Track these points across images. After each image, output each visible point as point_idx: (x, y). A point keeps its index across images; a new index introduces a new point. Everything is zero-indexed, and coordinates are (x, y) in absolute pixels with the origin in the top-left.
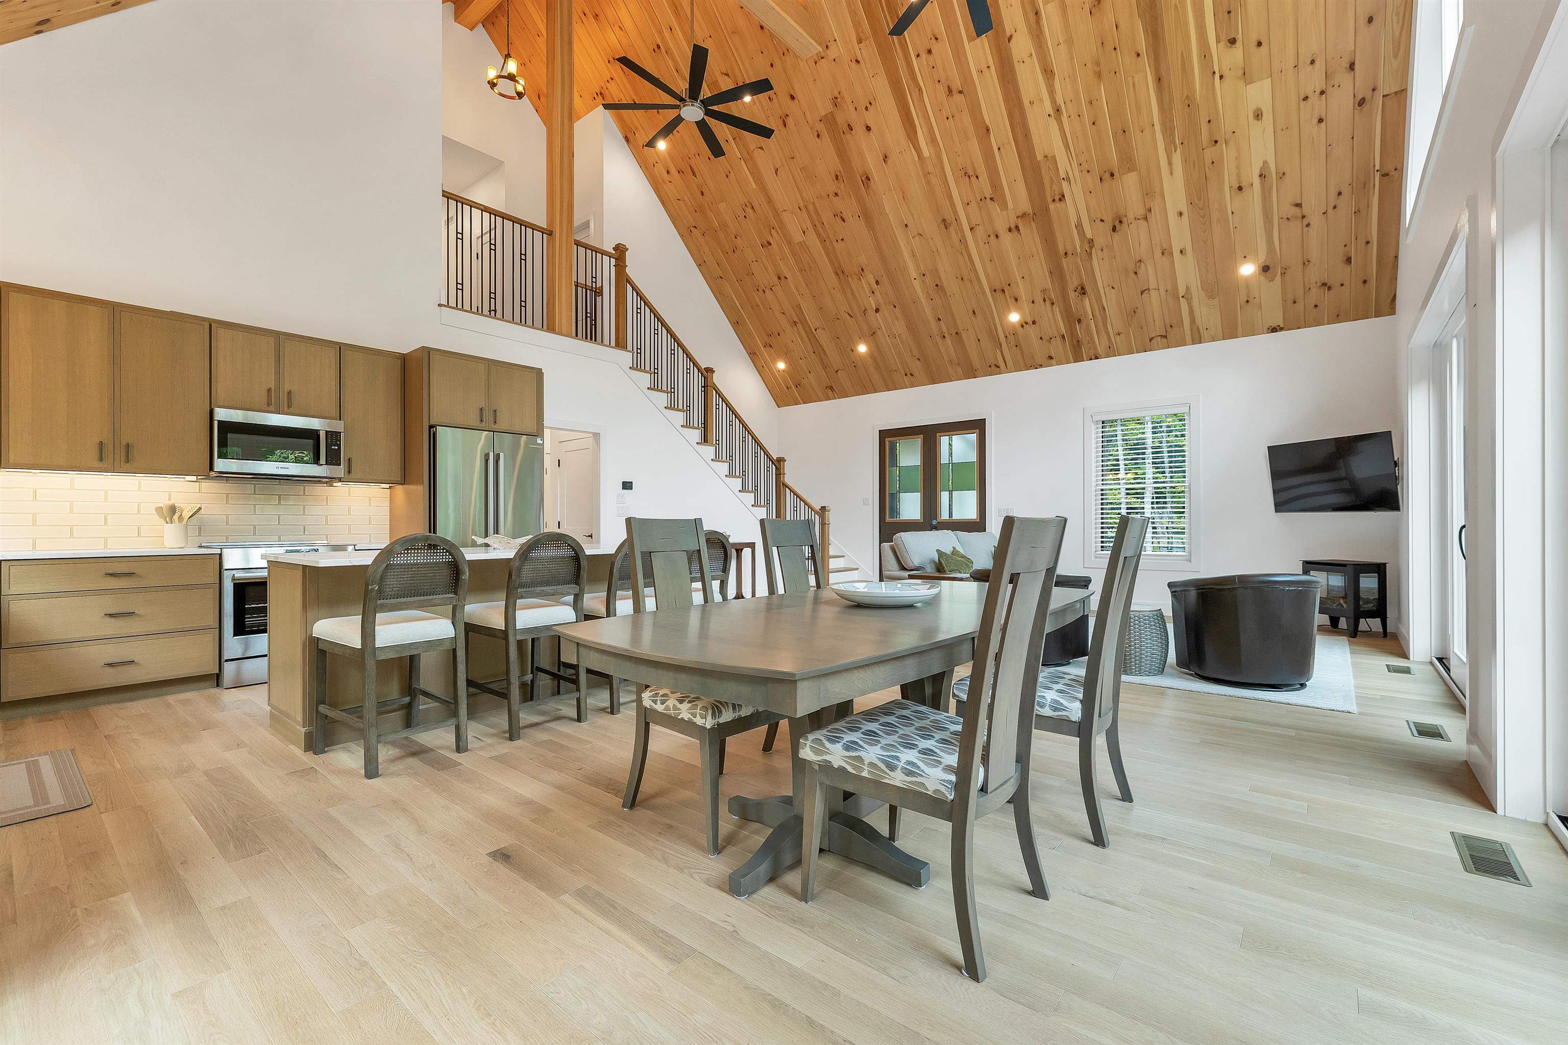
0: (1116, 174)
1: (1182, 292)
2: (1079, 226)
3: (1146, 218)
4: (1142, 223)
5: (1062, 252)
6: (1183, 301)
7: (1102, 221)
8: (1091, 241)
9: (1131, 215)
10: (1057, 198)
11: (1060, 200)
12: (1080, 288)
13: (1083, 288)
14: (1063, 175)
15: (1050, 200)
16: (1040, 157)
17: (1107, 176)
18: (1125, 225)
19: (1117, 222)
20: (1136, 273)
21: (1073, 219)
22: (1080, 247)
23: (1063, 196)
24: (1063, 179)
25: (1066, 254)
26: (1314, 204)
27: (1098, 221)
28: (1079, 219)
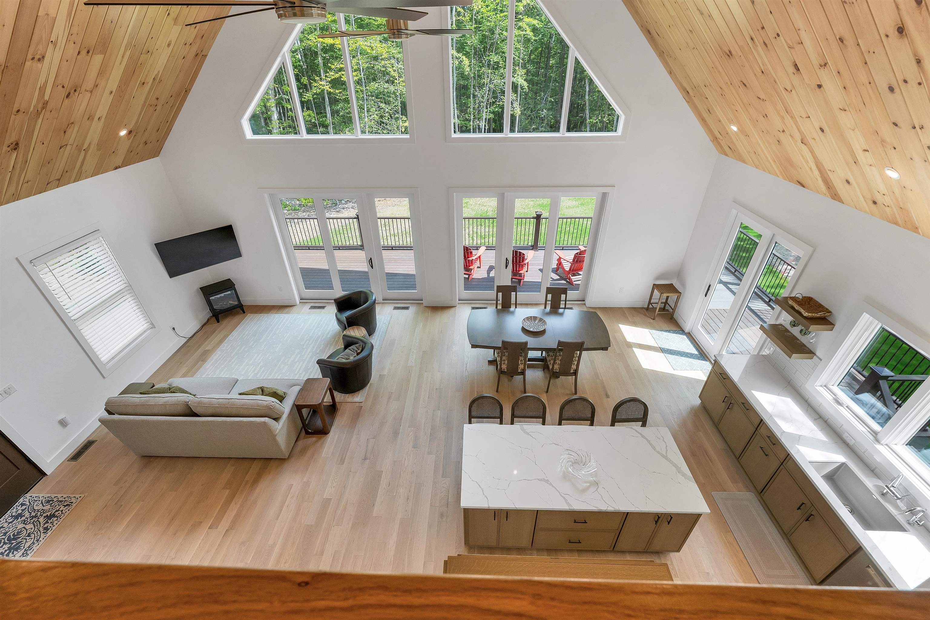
0: (91, 52)
1: (85, 147)
2: (42, 89)
3: (91, 92)
4: (88, 94)
5: (15, 109)
6: (83, 153)
7: (63, 87)
8: (46, 103)
9: (83, 88)
10: (37, 57)
11: (39, 60)
12: (14, 144)
13: (17, 144)
14: (53, 38)
15: (30, 56)
16: (41, 13)
17: (84, 52)
18: (77, 94)
19: (73, 90)
20: (65, 132)
21: (42, 80)
22: (34, 107)
23: (43, 57)
24: (52, 41)
25: (18, 111)
26: (162, 100)
27: (60, 87)
28: (46, 82)
